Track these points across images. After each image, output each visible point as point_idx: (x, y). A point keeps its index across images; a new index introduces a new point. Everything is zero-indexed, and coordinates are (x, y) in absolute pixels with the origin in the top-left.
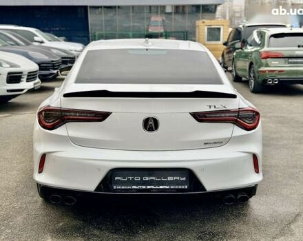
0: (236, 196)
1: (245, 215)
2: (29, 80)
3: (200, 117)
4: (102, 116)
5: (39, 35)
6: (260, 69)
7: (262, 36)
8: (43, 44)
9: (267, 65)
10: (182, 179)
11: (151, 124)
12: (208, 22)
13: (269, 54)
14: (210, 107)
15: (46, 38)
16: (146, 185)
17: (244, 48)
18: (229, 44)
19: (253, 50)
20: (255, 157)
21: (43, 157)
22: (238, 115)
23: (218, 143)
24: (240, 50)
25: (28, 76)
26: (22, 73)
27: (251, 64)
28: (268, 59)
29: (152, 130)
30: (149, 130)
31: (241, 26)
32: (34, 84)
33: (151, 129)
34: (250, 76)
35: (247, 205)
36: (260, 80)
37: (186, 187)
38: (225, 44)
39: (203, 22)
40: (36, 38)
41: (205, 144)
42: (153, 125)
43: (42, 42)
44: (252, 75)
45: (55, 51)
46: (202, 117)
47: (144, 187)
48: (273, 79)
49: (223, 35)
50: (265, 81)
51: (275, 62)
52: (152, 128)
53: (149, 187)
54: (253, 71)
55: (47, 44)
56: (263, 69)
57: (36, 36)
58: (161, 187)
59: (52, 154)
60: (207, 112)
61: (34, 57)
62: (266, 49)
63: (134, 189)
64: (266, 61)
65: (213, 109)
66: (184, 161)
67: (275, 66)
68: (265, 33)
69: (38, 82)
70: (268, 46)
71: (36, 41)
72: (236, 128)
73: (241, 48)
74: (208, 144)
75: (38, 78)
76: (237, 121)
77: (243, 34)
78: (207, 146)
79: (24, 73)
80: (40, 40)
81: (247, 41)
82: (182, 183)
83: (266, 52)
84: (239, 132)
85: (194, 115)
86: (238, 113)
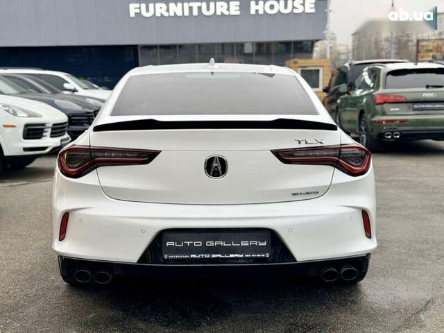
0: (339, 269)
1: (354, 302)
2: (53, 135)
3: (285, 156)
4: (147, 157)
5: (71, 82)
6: (374, 119)
7: (375, 77)
8: (76, 93)
9: (384, 114)
10: (261, 244)
11: (216, 167)
12: (302, 62)
13: (385, 98)
14: (300, 142)
15: (81, 86)
16: (211, 254)
17: (351, 93)
18: (332, 89)
19: (364, 94)
20: (365, 214)
21: (66, 217)
22: (340, 154)
23: (312, 193)
24: (346, 95)
25: (53, 129)
26: (44, 125)
27: (362, 112)
28: (385, 105)
29: (218, 175)
30: (213, 175)
31: (347, 65)
32: (62, 140)
33: (216, 174)
34: (361, 129)
35: (358, 291)
36: (374, 134)
37: (268, 255)
38: (325, 90)
39: (296, 63)
40: (66, 86)
41: (294, 194)
42: (220, 168)
43: (75, 91)
44: (363, 128)
45: (91, 101)
46: (289, 156)
47: (207, 256)
48: (392, 132)
49: (323, 80)
50: (381, 135)
51: (394, 109)
52: (218, 172)
53: (214, 256)
54: (365, 122)
55: (81, 92)
56: (377, 118)
57: (68, 82)
58: (231, 256)
59: (77, 212)
60: (295, 150)
61: (63, 107)
62: (381, 91)
63: (193, 259)
64: (382, 108)
65: (303, 145)
66: (264, 218)
67: (396, 113)
68: (380, 69)
69: (67, 139)
70: (385, 87)
71: (66, 90)
72: (338, 172)
73: (348, 93)
74: (298, 195)
75: (66, 133)
76: (338, 162)
77: (349, 75)
78: (297, 198)
79: (47, 125)
80: (72, 88)
81: (354, 84)
82: (262, 250)
83: (382, 95)
84: (341, 177)
85: (277, 153)
86: (340, 151)
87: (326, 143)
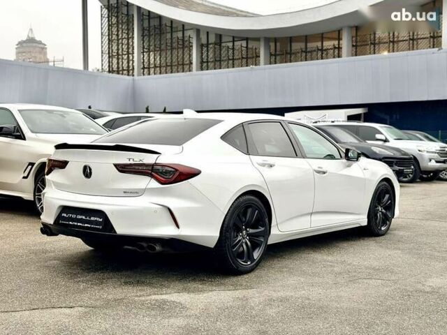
3: (122, 168)
8: (387, 144)
10: (99, 220)
14: (129, 160)
22: (152, 169)
29: (88, 177)
30: (86, 177)
37: (101, 227)
40: (378, 136)
41: (125, 192)
42: (89, 172)
43: (386, 141)
52: (88, 175)
55: (393, 142)
58: (86, 225)
63: (70, 224)
65: (131, 162)
66: (113, 205)
71: (378, 140)
74: (127, 193)
76: (151, 174)
78: (129, 195)
80: (383, 138)
82: (99, 223)
84: (154, 184)
85: (116, 166)
86: (153, 167)
87: (146, 161)
